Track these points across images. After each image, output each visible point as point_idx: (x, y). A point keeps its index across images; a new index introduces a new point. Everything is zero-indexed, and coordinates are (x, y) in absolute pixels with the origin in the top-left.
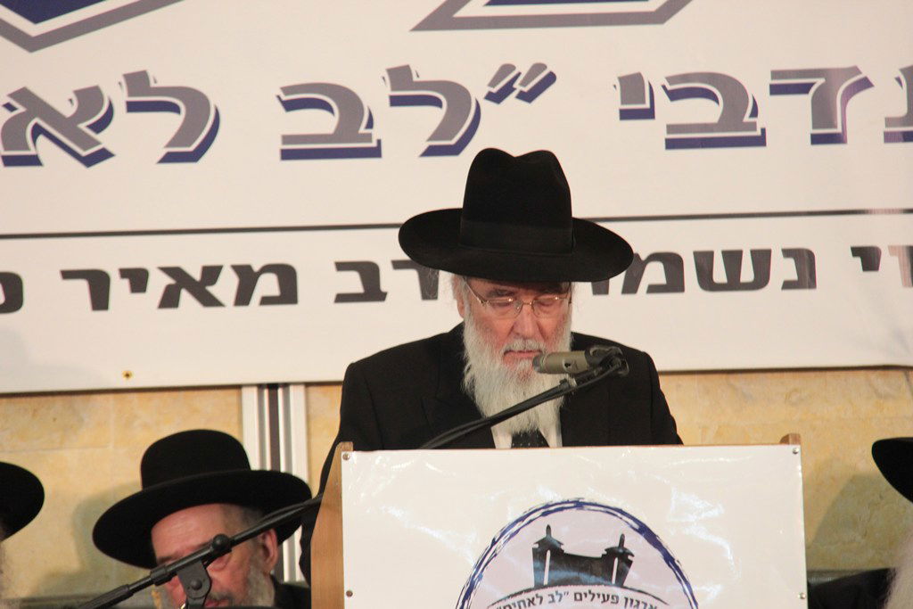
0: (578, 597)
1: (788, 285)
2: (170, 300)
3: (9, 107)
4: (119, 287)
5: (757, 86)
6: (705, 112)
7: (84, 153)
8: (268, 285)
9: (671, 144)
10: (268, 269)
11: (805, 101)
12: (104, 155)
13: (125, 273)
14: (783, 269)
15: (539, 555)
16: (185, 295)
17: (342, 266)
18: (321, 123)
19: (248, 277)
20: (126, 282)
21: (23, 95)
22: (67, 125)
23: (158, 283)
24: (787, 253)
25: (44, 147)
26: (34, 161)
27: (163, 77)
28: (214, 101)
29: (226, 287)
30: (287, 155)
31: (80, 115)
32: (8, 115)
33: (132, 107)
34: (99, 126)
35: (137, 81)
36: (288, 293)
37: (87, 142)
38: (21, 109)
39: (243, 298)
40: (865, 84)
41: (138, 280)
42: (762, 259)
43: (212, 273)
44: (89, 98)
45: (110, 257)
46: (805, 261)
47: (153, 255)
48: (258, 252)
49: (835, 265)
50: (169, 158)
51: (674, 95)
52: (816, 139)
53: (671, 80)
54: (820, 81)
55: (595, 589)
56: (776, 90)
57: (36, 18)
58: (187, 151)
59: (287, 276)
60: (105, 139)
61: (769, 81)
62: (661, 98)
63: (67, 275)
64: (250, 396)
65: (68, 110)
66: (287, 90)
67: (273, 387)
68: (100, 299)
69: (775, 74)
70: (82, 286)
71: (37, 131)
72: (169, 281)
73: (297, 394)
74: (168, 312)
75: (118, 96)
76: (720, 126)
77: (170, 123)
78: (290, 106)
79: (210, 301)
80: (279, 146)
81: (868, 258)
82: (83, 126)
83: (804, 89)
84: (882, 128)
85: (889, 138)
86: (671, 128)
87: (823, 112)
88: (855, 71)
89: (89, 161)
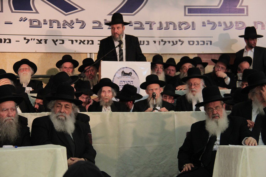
0: (126, 77)
1: (146, 45)
2: (80, 43)
3: (63, 22)
4: (74, 42)
5: (144, 23)
6: (138, 26)
7: (71, 27)
8: (90, 42)
9: (135, 29)
10: (90, 41)
11: (149, 25)
12: (73, 27)
13: (75, 40)
14: (146, 43)
15: (122, 73)
16: (81, 43)
17: (99, 41)
18: (97, 25)
19: (88, 41)
20: (75, 41)
21: (65, 21)
22: (69, 24)
23: (79, 42)
24: (147, 41)
25: (67, 26)
26: (66, 28)
27: (79, 19)
28: (85, 22)
29: (86, 42)
30: (93, 28)
31: (71, 23)
32: (63, 23)
33: (76, 22)
34: (73, 24)
35: (77, 20)
36: (93, 43)
37: (72, 26)
38: (64, 22)
39: (88, 44)
40: (155, 23)
41: (76, 41)
42: (144, 42)
43: (84, 41)
44: (72, 21)
45: (74, 39)
46: (148, 42)
47: (78, 39)
48: (90, 39)
49: (151, 43)
50: (80, 28)
51: (135, 24)
52: (150, 29)
53: (135, 22)
54: (150, 23)
55: (128, 76)
56: (146, 23)
57: (66, 12)
58: (82, 27)
59: (93, 41)
60: (73, 26)
61: (145, 22)
62: (134, 24)
63: (69, 40)
64: (88, 54)
65: (69, 22)
66: (93, 21)
67: (91, 53)
68: (72, 43)
69: (146, 22)
70: (71, 42)
71: (66, 24)
72: (80, 41)
73: (93, 54)
74: (80, 45)
75: (75, 21)
76: (139, 27)
77: (80, 24)
78: (93, 23)
79: (84, 44)
80: (92, 27)
81: (155, 42)
82: (71, 24)
83: (149, 23)
84: (157, 28)
85: (158, 29)
86: (135, 27)
87: (151, 26)
88: (154, 22)
89: (72, 28)
